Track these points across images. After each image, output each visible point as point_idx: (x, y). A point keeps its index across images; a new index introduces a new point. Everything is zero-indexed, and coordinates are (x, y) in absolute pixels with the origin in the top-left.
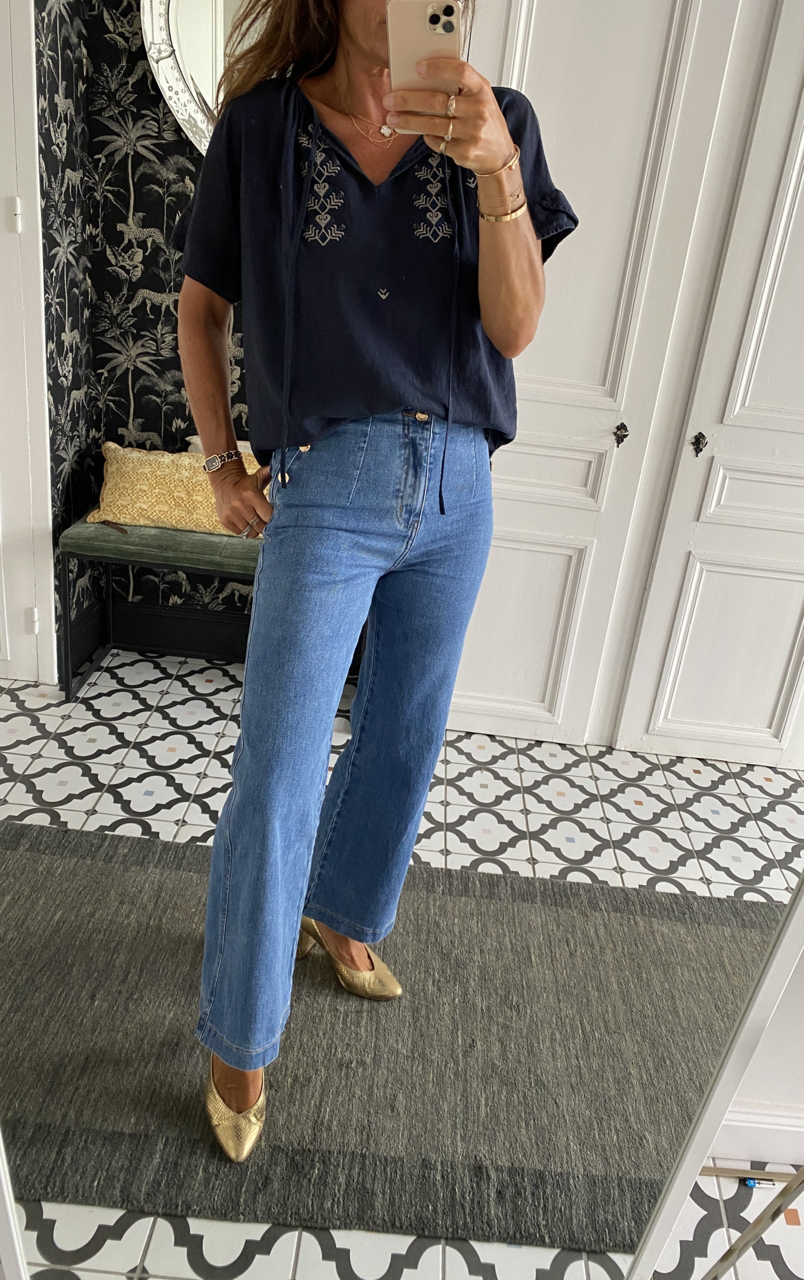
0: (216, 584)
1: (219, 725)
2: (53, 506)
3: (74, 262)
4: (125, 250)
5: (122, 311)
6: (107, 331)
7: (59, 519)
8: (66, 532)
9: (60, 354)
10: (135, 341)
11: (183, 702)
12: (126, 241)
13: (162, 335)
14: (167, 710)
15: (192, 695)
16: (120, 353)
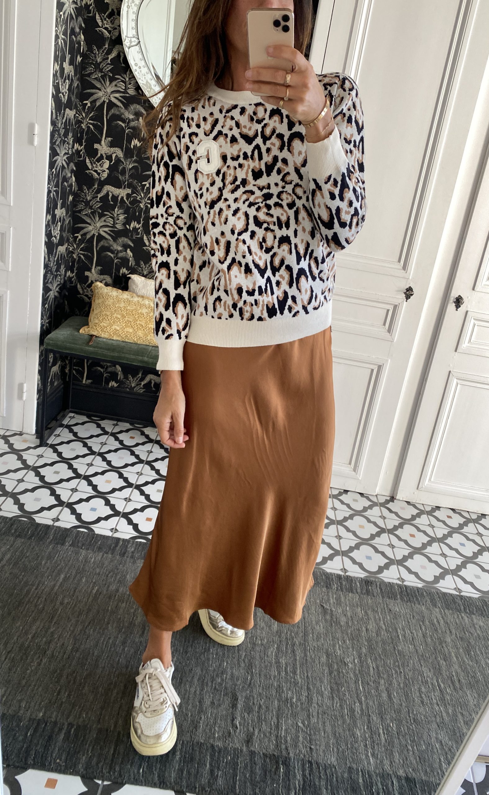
0: (140, 375)
1: (138, 467)
2: (42, 319)
3: (66, 166)
4: (98, 160)
5: (93, 198)
6: (82, 210)
7: (44, 327)
8: (49, 336)
9: (53, 223)
10: (100, 218)
11: (116, 451)
12: (99, 155)
13: (118, 215)
14: (105, 455)
15: (121, 447)
16: (90, 225)
